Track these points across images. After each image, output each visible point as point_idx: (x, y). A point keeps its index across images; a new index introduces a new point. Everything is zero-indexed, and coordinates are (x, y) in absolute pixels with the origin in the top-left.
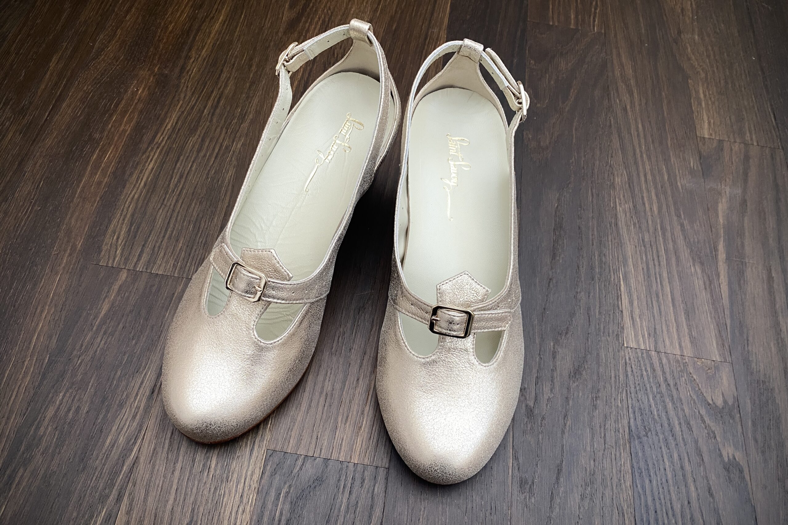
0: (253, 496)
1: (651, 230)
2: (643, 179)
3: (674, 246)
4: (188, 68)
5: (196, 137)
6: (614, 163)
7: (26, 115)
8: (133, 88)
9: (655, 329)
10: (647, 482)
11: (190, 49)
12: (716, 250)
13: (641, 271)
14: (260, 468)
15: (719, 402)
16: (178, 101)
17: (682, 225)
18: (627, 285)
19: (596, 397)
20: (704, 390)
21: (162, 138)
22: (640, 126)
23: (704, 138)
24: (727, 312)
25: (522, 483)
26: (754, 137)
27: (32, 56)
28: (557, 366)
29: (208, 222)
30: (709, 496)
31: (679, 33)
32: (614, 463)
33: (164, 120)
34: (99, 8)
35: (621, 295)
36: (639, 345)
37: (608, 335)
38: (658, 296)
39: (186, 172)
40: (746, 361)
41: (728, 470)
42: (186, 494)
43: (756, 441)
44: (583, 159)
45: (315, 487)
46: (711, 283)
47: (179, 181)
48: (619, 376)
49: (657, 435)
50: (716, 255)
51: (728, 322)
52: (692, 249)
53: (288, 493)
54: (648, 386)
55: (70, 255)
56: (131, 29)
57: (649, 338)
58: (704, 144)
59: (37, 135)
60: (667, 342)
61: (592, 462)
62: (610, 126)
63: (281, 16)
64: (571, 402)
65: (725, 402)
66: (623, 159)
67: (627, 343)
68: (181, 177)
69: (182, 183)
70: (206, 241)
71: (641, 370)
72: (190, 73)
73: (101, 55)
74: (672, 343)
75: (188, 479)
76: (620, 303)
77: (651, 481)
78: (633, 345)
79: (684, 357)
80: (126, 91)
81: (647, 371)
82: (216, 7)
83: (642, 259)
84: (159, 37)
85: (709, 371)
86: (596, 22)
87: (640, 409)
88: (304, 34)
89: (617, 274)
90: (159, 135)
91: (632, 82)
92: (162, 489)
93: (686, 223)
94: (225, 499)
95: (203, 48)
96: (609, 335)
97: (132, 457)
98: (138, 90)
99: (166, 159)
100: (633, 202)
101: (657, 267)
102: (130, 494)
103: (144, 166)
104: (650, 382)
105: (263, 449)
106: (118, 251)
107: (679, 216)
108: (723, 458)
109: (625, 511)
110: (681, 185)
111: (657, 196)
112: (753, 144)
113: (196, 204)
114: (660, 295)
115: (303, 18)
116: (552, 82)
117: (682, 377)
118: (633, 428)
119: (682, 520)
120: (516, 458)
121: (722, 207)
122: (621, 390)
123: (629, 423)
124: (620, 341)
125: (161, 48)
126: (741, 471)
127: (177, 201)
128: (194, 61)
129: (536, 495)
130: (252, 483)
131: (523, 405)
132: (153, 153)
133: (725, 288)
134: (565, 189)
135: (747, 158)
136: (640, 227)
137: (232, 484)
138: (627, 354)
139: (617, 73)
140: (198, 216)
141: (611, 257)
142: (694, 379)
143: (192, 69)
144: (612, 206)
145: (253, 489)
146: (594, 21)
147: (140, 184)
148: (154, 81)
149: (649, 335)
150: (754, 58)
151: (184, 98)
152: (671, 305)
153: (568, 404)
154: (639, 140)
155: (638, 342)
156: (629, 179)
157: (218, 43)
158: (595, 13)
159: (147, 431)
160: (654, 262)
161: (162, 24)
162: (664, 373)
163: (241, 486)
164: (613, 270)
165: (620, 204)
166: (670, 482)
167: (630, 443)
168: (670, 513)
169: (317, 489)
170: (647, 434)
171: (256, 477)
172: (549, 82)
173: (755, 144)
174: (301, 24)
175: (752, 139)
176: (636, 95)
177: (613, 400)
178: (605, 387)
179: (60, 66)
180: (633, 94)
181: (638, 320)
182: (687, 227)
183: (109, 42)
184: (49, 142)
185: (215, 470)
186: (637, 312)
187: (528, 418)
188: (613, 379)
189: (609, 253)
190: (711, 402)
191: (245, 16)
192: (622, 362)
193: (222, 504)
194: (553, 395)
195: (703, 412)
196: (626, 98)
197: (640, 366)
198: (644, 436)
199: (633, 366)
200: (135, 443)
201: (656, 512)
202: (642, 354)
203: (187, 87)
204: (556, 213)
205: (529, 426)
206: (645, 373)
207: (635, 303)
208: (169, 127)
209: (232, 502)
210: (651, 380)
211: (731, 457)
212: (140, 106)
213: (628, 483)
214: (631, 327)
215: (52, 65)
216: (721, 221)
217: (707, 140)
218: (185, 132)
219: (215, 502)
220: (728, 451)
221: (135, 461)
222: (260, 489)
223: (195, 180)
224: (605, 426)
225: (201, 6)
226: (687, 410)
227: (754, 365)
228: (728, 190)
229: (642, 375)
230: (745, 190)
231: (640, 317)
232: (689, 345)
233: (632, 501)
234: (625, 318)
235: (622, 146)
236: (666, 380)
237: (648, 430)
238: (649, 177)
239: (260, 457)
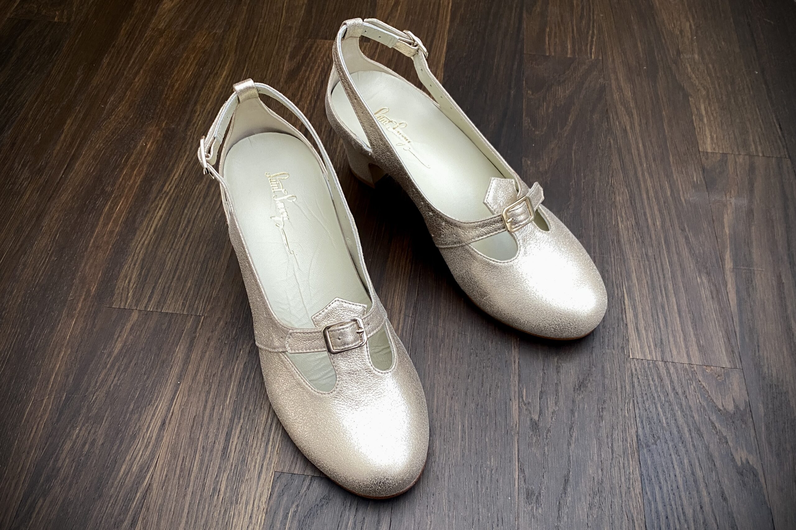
0: (262, 517)
1: (655, 243)
2: (645, 196)
3: (679, 259)
4: (194, 121)
5: (203, 184)
6: (615, 183)
7: (42, 174)
8: (142, 143)
9: (661, 339)
10: (657, 488)
11: (195, 104)
12: (723, 260)
13: (646, 285)
14: (268, 490)
15: (731, 408)
16: (185, 152)
17: (687, 238)
18: (632, 299)
19: (602, 408)
20: (714, 397)
21: (169, 187)
22: (641, 145)
23: (707, 153)
24: (736, 319)
25: (529, 495)
26: (759, 148)
27: (48, 121)
28: (561, 380)
29: (215, 262)
30: (722, 500)
31: (679, 53)
32: (622, 471)
33: (171, 171)
34: (109, 74)
35: (625, 308)
36: (645, 356)
37: (612, 347)
38: (663, 307)
39: (193, 217)
40: (758, 366)
41: (742, 474)
42: (197, 517)
43: (770, 444)
44: (583, 181)
45: (322, 506)
46: (718, 291)
47: (187, 226)
48: (625, 386)
49: (666, 442)
50: (723, 265)
51: (737, 329)
52: (697, 260)
53: (296, 512)
54: (656, 395)
55: (85, 300)
56: (140, 89)
57: (655, 349)
58: (707, 159)
59: (54, 191)
60: (675, 353)
61: (600, 471)
62: (610, 146)
63: (281, 66)
64: (576, 414)
65: (736, 407)
66: (623, 178)
67: (633, 354)
68: (189, 222)
69: (190, 227)
70: (213, 280)
71: (648, 380)
72: (196, 125)
73: (112, 115)
74: (679, 353)
75: (199, 502)
76: (624, 316)
77: (661, 488)
78: (639, 356)
79: (692, 366)
80: (135, 146)
81: (653, 380)
82: (219, 63)
83: (646, 272)
84: (166, 95)
85: (719, 378)
86: (593, 50)
87: (648, 418)
88: (304, 83)
89: (621, 289)
90: (167, 185)
91: (632, 105)
92: (173, 514)
93: (690, 235)
94: (235, 520)
95: (207, 102)
96: (614, 348)
97: (145, 484)
98: (146, 145)
99: (174, 206)
100: (635, 219)
101: (662, 281)
102: (144, 519)
103: (153, 214)
104: (657, 392)
105: (271, 472)
106: (130, 294)
107: (683, 230)
108: (736, 463)
109: (635, 518)
110: (685, 200)
111: (660, 211)
112: (758, 156)
113: (203, 246)
114: (666, 306)
115: (304, 67)
116: (550, 110)
117: (691, 385)
118: (642, 437)
119: (695, 525)
120: (522, 470)
121: (728, 218)
122: (627, 401)
123: (637, 432)
124: (626, 353)
125: (168, 104)
126: (755, 475)
127: (185, 244)
128: (199, 115)
129: (543, 506)
130: (260, 504)
131: (528, 419)
132: (162, 201)
133: (732, 296)
134: (565, 211)
135: (752, 169)
136: (643, 242)
137: (241, 506)
138: (633, 366)
139: (616, 96)
140: (205, 256)
141: (614, 273)
142: (704, 387)
143: (197, 122)
144: (614, 223)
145: (262, 509)
146: (591, 49)
147: (150, 230)
148: (162, 135)
149: (656, 345)
150: (757, 73)
151: (191, 149)
152: (677, 315)
153: (574, 416)
154: (640, 159)
155: (644, 353)
156: (630, 197)
157: (222, 96)
158: (592, 41)
159: (159, 459)
160: (658, 275)
161: (169, 83)
162: (672, 382)
163: (250, 507)
164: (617, 285)
165: (622, 221)
166: (681, 487)
167: (638, 452)
168: (682, 517)
169: (324, 507)
170: (655, 442)
171: (264, 499)
172: (547, 109)
173: (761, 155)
174: (301, 73)
175: (757, 150)
176: (635, 116)
177: (619, 410)
178: (611, 398)
179: (74, 128)
180: (632, 115)
181: (644, 332)
182: (692, 239)
183: (120, 102)
184: (64, 198)
185: (225, 493)
186: (642, 324)
187: (533, 431)
188: (619, 390)
189: (612, 269)
190: (722, 408)
191: (247, 70)
192: (628, 373)
193: (232, 525)
194: (557, 408)
195: (714, 418)
196: (625, 119)
197: (647, 377)
198: (653, 444)
199: (640, 377)
200: (147, 471)
201: (667, 518)
202: (649, 364)
203: (193, 139)
205: (535, 439)
206: (651, 382)
207: (640, 316)
208: (176, 177)
209: (242, 522)
210: (659, 390)
211: (744, 461)
212: (149, 159)
213: (638, 491)
214: (636, 339)
215: (66, 127)
216: (727, 232)
217: (710, 155)
218: (192, 180)
219: (225, 524)
220: (741, 456)
221: (148, 487)
222: (268, 510)
223: (202, 224)
224: (612, 436)
225: (205, 64)
226: (696, 417)
227: (766, 370)
228: (733, 200)
229: (649, 385)
230: (751, 201)
231: (645, 329)
232: (697, 353)
233: (642, 507)
234: (629, 331)
235: (622, 166)
236: (674, 389)
237: (656, 438)
238: (651, 193)
239: (268, 479)
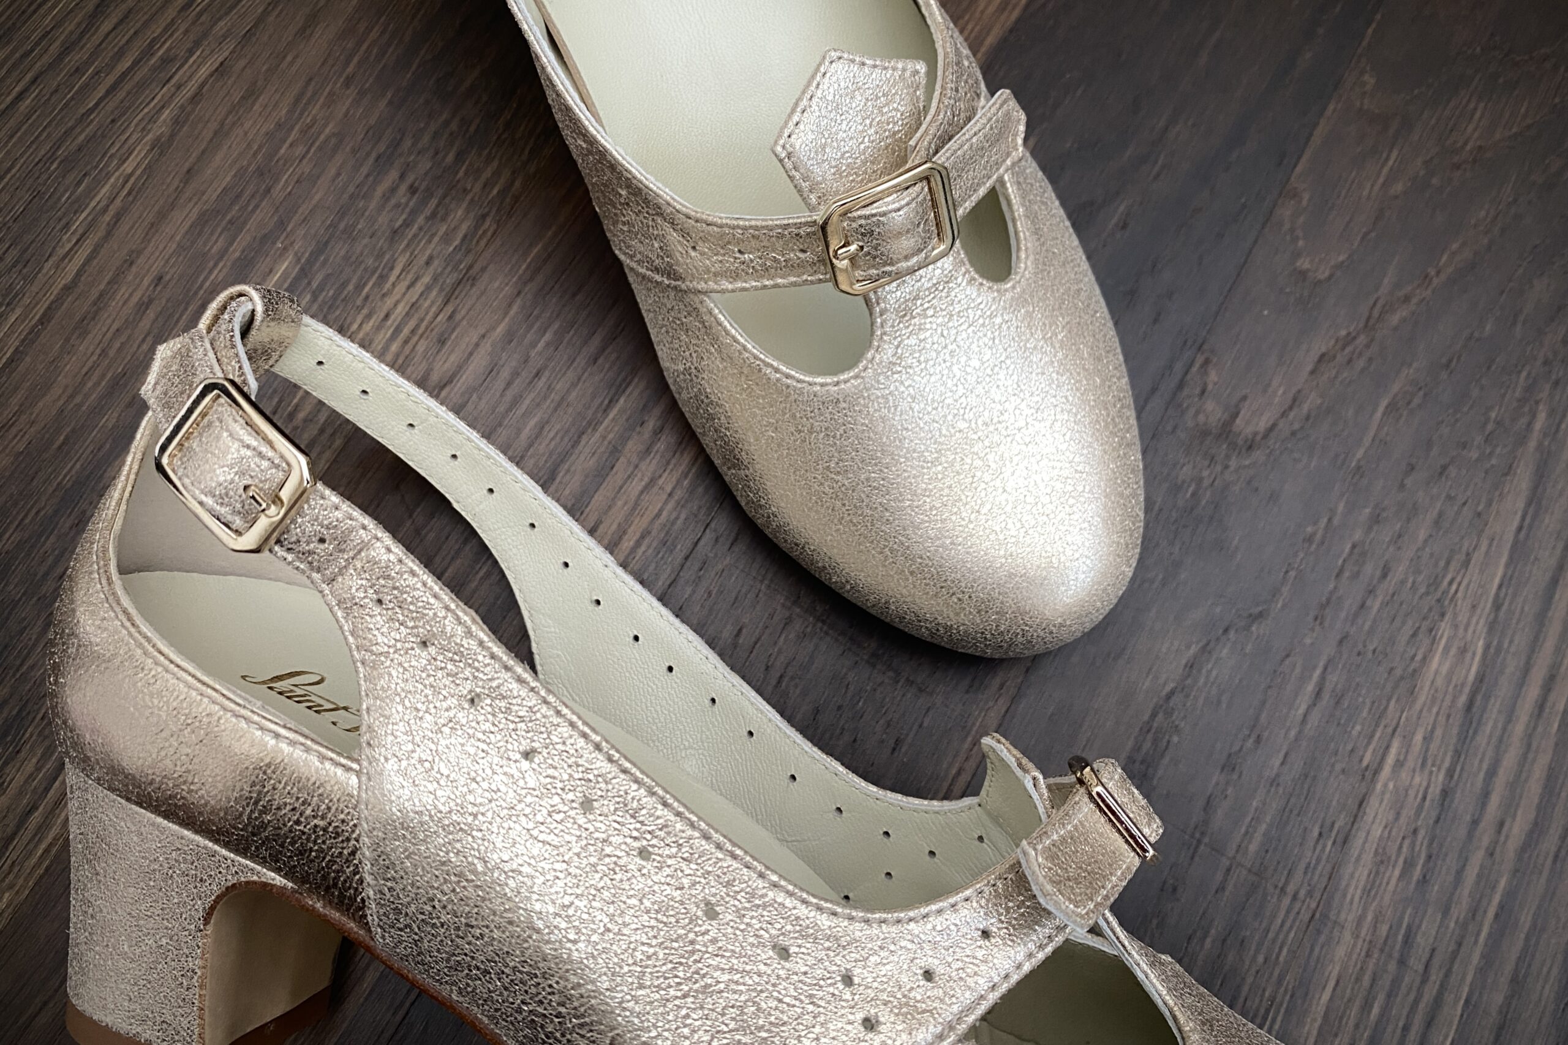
1: (1460, 908)
2: (1533, 692)
3: (1507, 1000)
6: (1459, 594)
62: (1522, 439)
66: (1500, 587)
100: (1450, 773)
134: (1232, 634)
144: (1365, 763)
156: (1480, 679)
204: (1154, 715)
235: (1522, 535)
